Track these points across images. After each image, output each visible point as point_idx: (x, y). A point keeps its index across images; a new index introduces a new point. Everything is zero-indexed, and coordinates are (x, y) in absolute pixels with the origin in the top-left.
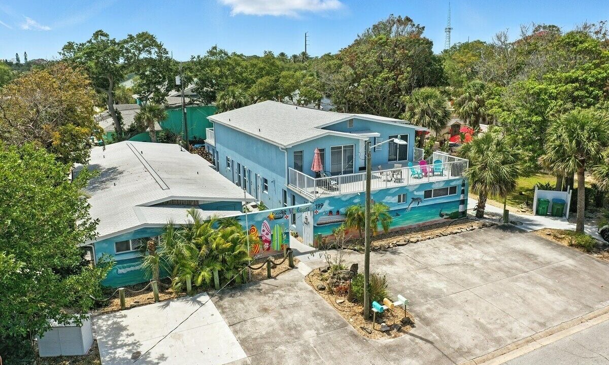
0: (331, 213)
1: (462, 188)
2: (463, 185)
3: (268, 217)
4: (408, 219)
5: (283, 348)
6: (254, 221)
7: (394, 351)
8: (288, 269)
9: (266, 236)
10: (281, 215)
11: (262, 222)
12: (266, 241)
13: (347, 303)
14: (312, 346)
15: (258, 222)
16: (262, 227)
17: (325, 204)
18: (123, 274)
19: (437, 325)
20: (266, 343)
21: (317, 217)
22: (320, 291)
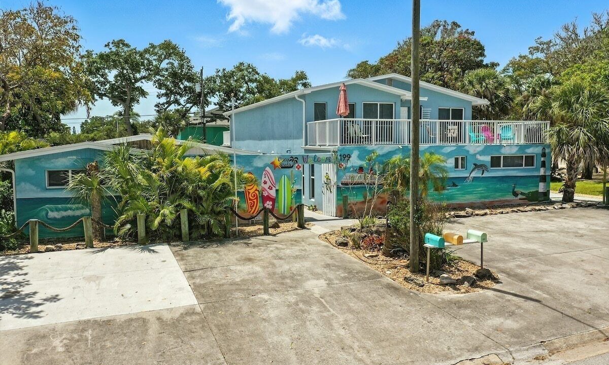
0: (361, 169)
1: (542, 159)
2: (544, 155)
3: (273, 163)
4: (469, 193)
5: (265, 296)
6: (252, 166)
7: (466, 307)
8: (297, 229)
9: (268, 190)
10: (291, 163)
11: (263, 169)
12: (269, 198)
13: (382, 257)
14: (318, 296)
15: (257, 168)
16: (263, 176)
17: (352, 156)
18: (55, 219)
19: (540, 282)
20: (237, 289)
21: (341, 173)
22: (339, 247)
